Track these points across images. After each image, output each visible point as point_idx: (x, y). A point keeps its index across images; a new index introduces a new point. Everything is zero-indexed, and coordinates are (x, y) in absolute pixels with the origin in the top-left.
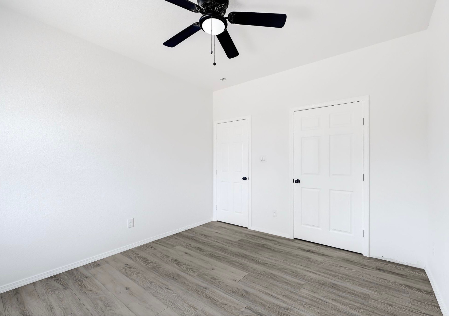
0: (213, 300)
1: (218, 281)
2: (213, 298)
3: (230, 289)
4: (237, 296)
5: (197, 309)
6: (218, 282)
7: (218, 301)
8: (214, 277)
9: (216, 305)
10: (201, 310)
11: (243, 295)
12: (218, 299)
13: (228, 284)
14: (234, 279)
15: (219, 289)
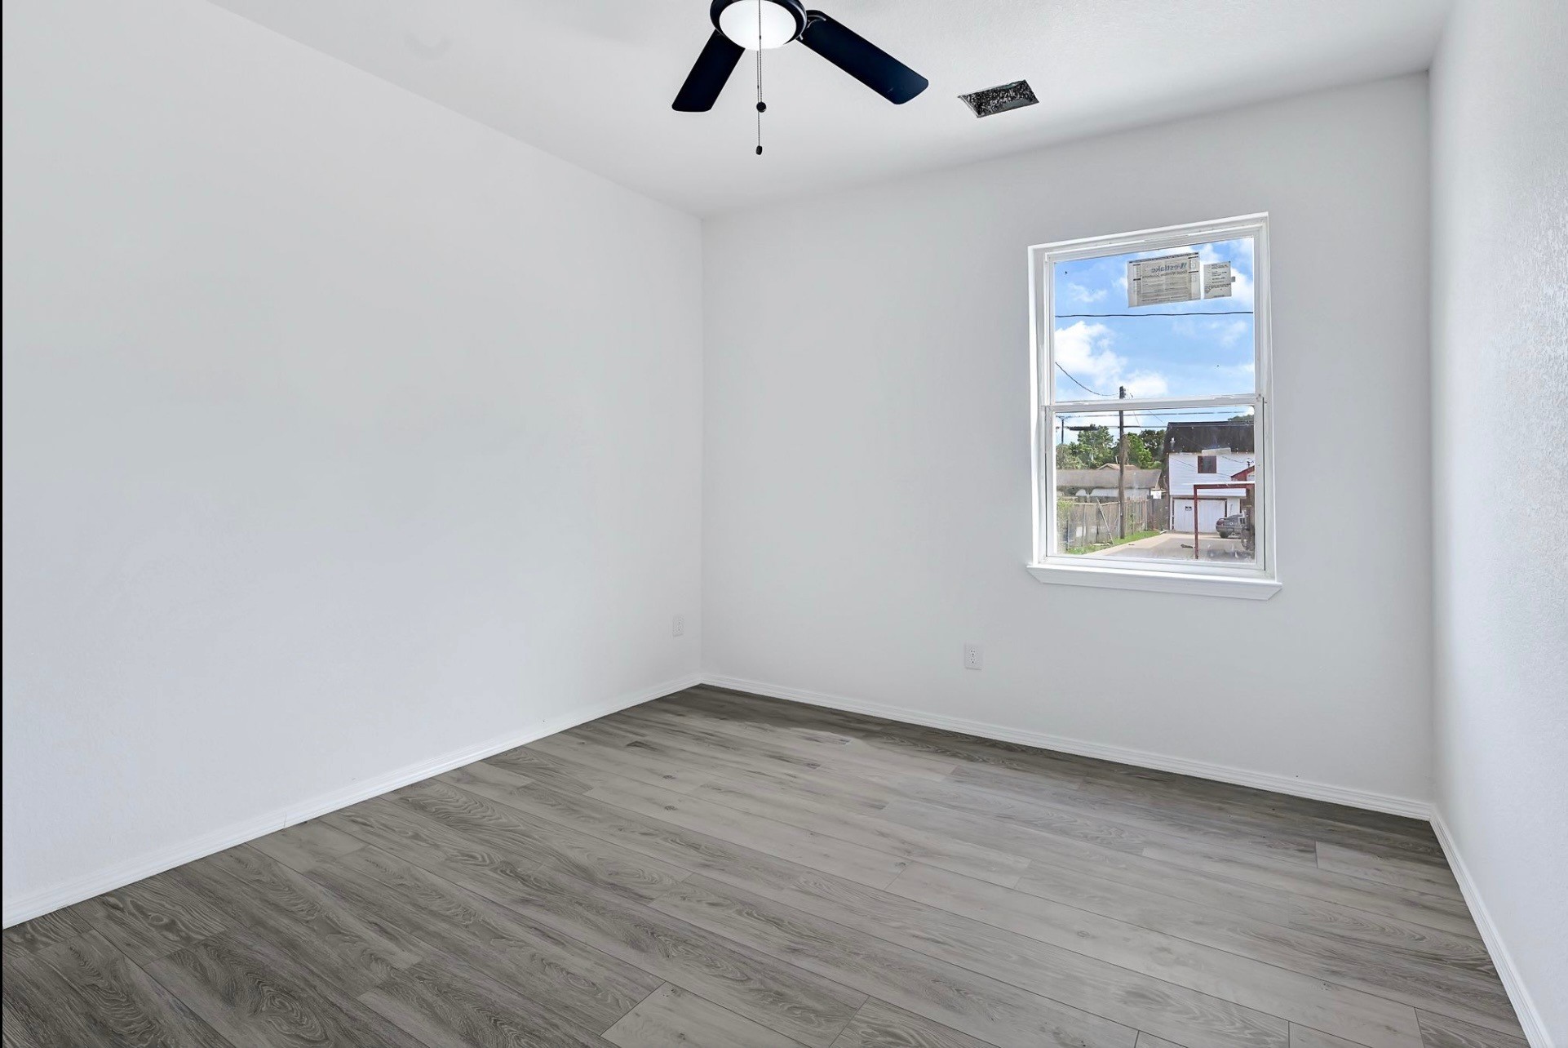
0: (755, 915)
1: (752, 985)
2: (756, 918)
3: (700, 951)
4: (673, 928)
5: (797, 890)
6: (749, 979)
7: (740, 913)
8: (773, 1003)
9: (743, 903)
10: (782, 889)
11: (652, 934)
12: (739, 917)
13: (706, 970)
14: (679, 996)
15: (743, 951)
